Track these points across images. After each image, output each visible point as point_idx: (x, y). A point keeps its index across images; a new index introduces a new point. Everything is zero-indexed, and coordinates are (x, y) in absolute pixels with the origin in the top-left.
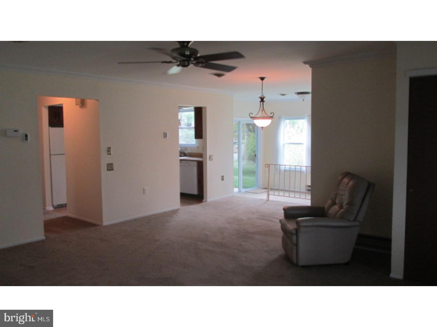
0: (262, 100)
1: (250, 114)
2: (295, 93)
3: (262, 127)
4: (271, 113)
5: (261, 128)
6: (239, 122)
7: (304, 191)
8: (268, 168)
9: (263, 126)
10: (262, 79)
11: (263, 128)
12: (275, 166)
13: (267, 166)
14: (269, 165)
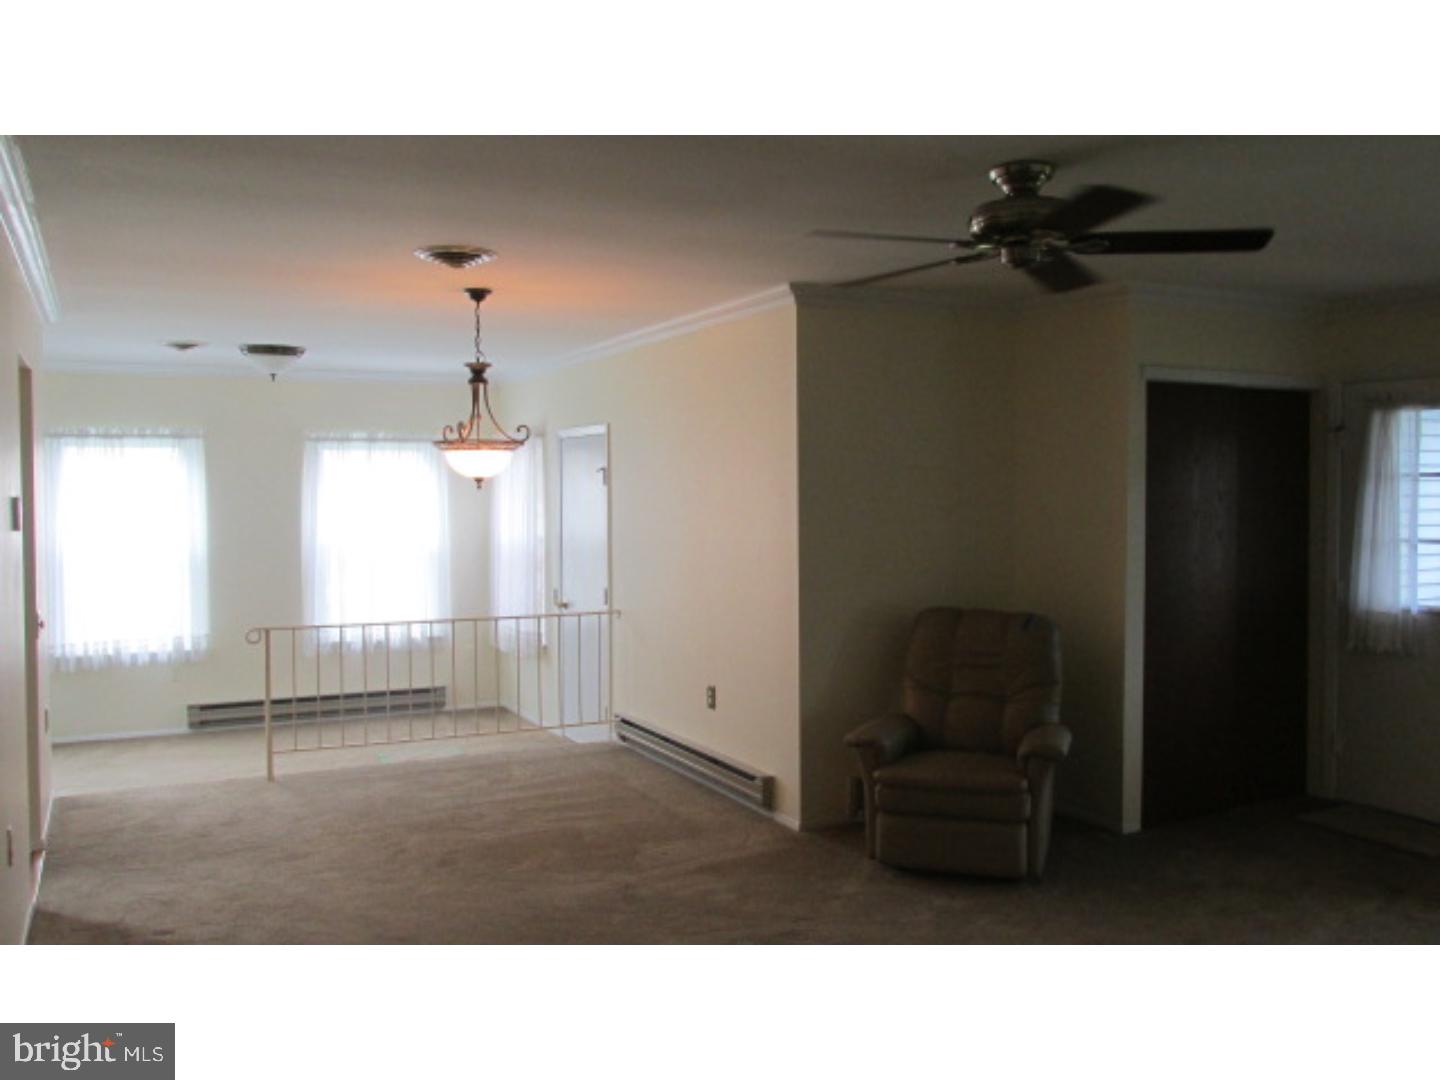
0: (478, 373)
1: (445, 430)
3: (479, 481)
4: (519, 430)
5: (475, 484)
9: (479, 475)
10: (478, 295)
11: (483, 484)
12: (294, 633)
14: (266, 633)
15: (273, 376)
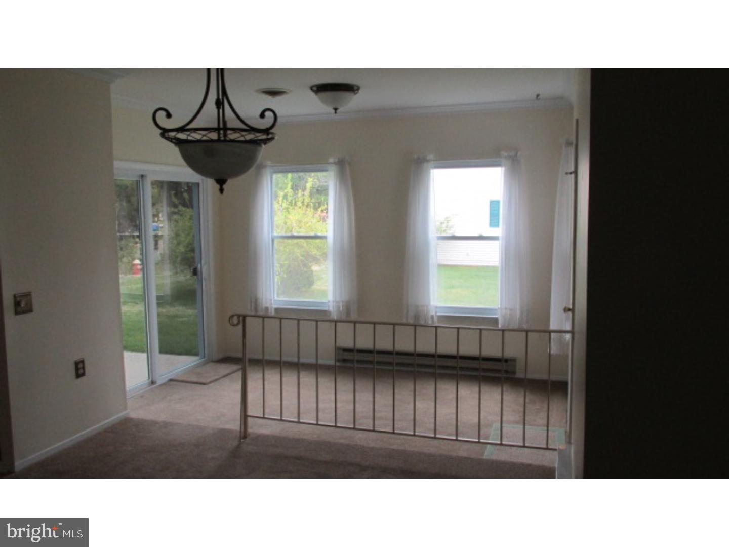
2: (311, 88)
6: (142, 176)
7: (331, 362)
8: (240, 327)
12: (263, 321)
13: (235, 320)
14: (243, 318)
15: (336, 109)
